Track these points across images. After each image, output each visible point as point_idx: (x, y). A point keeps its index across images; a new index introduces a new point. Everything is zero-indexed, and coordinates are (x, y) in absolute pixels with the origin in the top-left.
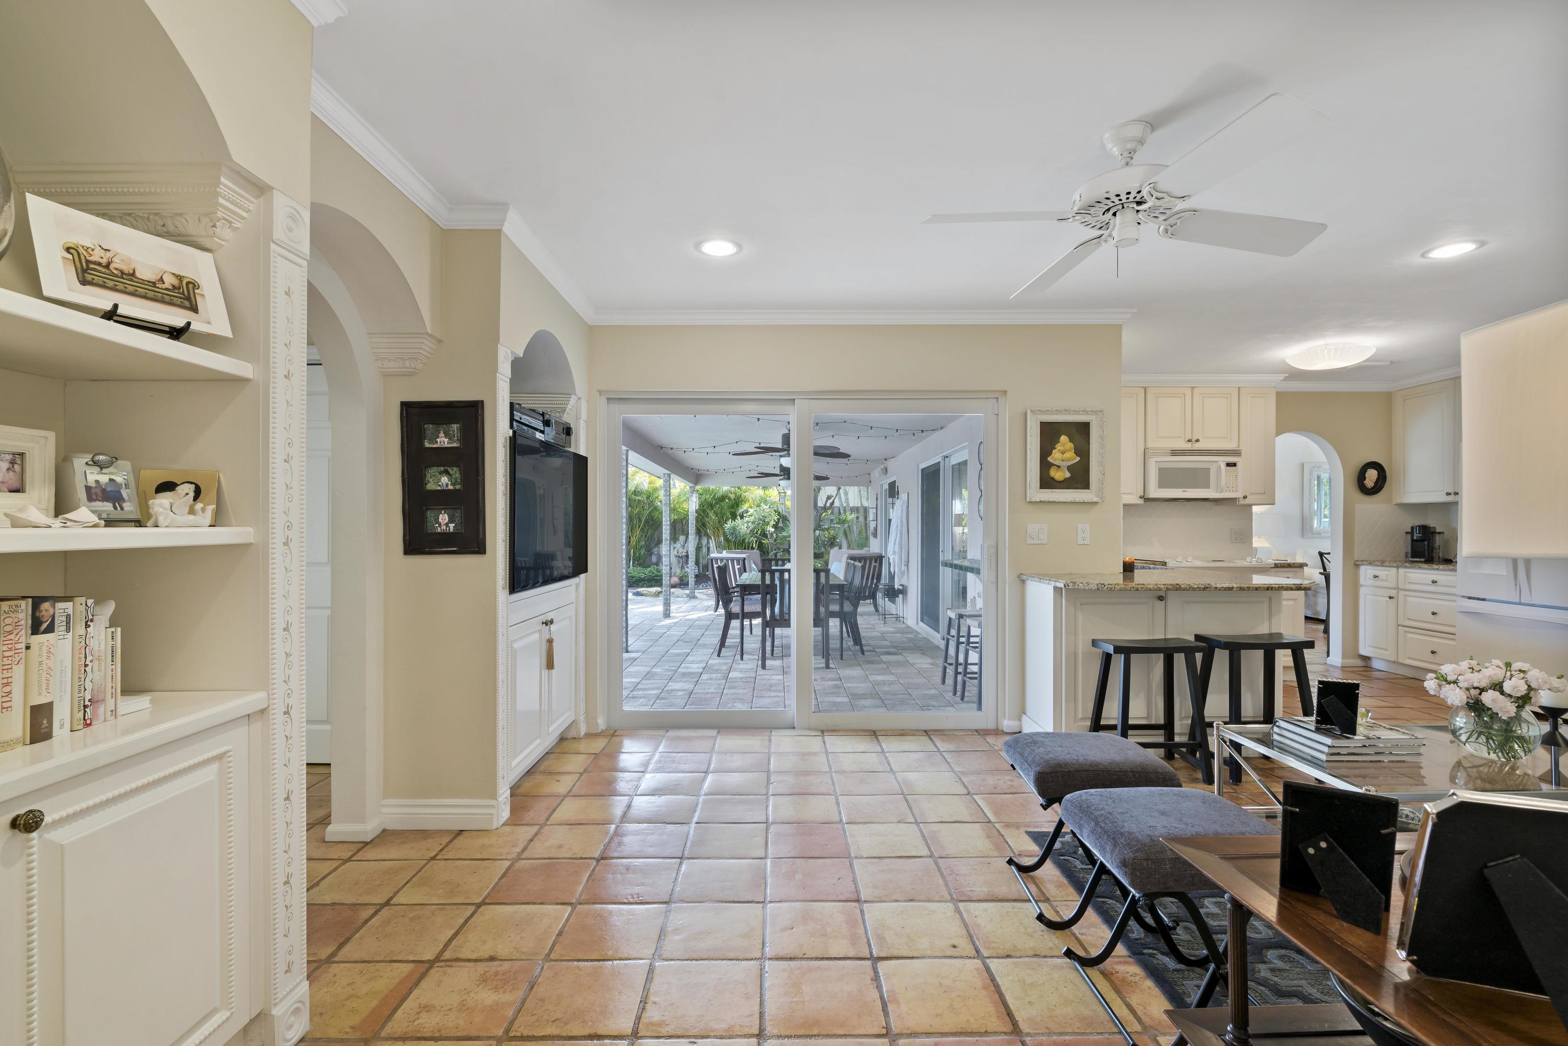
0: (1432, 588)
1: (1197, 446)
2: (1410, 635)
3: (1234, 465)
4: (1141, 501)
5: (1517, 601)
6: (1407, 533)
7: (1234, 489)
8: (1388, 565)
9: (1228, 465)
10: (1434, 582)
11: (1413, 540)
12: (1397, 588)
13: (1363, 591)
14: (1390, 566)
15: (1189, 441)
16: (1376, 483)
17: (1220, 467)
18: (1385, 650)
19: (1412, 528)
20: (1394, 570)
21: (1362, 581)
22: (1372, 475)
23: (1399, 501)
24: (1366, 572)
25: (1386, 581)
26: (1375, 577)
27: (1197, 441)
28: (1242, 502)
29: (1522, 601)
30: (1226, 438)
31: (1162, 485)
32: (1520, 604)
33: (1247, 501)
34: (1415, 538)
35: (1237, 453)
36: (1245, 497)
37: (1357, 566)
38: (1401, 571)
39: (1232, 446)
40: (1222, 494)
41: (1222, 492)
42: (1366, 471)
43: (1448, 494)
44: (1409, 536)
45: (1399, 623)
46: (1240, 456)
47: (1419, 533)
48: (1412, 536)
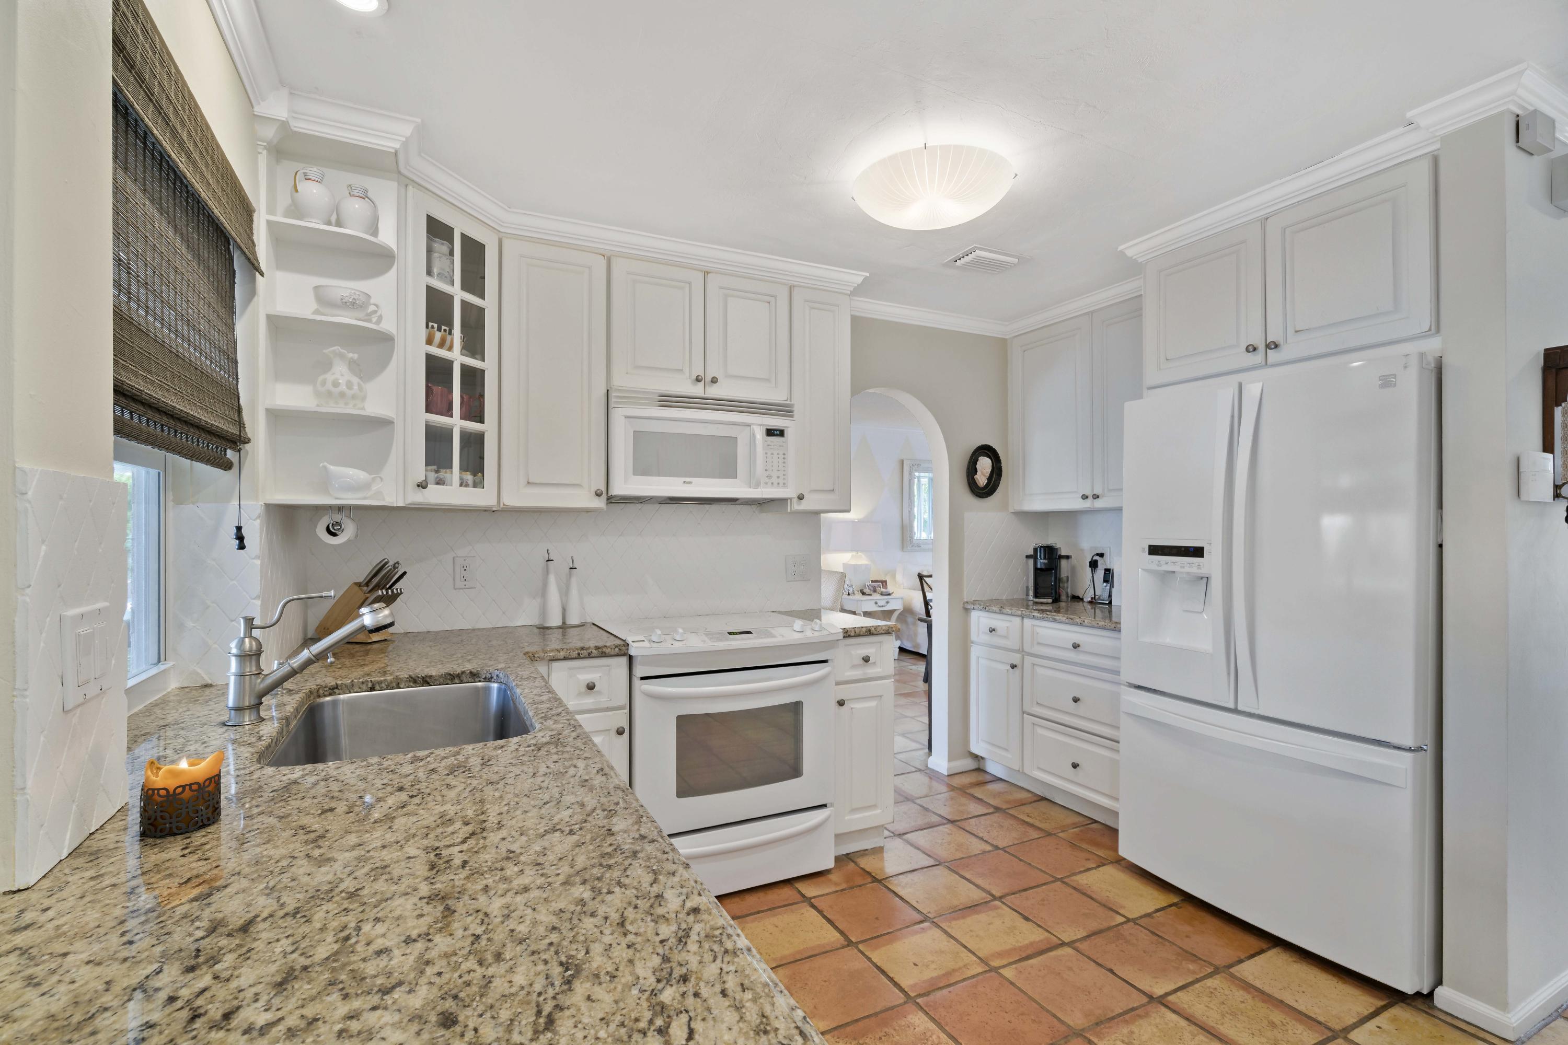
0: (1072, 655)
1: (714, 391)
2: (1040, 731)
3: (781, 433)
4: (600, 503)
5: (1231, 706)
6: (1028, 557)
7: (781, 482)
8: (1010, 612)
9: (770, 432)
10: (1076, 646)
11: (1036, 569)
12: (1021, 651)
13: (975, 652)
14: (1011, 615)
15: (698, 380)
16: (990, 479)
17: (754, 435)
18: (1006, 750)
19: (1035, 550)
20: (1017, 620)
21: (974, 636)
22: (984, 464)
23: (1018, 508)
24: (980, 620)
25: (1006, 637)
26: (992, 630)
27: (714, 381)
28: (796, 506)
29: (1240, 708)
30: (768, 380)
31: (641, 469)
32: (1235, 711)
33: (805, 506)
34: (1039, 566)
35: (785, 410)
36: (801, 498)
37: (967, 610)
38: (1028, 622)
39: (777, 396)
40: (759, 490)
41: (757, 485)
42: (977, 460)
43: (1085, 497)
44: (1031, 562)
45: (1026, 708)
46: (792, 416)
47: (1045, 558)
48: (1035, 563)
